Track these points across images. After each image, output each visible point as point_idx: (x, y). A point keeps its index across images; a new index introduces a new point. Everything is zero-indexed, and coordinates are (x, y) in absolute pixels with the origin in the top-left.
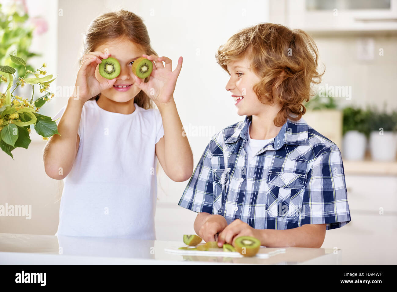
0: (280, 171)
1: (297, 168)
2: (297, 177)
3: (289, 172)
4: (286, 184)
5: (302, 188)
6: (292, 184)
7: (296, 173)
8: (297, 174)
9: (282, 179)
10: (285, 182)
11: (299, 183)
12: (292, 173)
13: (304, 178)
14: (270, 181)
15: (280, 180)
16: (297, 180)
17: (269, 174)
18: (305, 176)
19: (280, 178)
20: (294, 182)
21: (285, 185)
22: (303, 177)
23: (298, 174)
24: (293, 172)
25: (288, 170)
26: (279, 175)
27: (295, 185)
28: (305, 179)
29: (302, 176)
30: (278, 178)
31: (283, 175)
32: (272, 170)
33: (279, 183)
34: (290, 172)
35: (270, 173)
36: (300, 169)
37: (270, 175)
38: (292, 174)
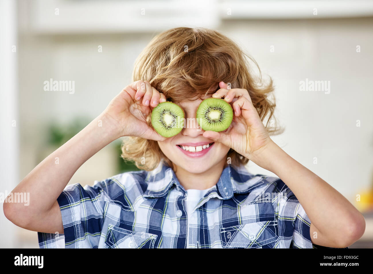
0: (238, 224)
1: (261, 214)
2: (265, 226)
3: (251, 223)
4: (253, 240)
5: (276, 241)
6: (260, 238)
7: (261, 220)
8: (263, 222)
9: (245, 235)
10: (250, 237)
11: (270, 234)
12: (255, 222)
13: (274, 225)
14: (227, 242)
15: (242, 238)
16: (267, 231)
17: (221, 232)
18: (274, 221)
19: (241, 234)
20: (263, 235)
21: (251, 242)
22: (273, 223)
23: (265, 222)
24: (257, 221)
25: (248, 220)
26: (238, 229)
27: (264, 239)
28: (276, 226)
29: (271, 223)
30: (238, 235)
31: (243, 230)
32: (225, 225)
33: (243, 241)
34: (251, 221)
35: (222, 230)
36: (265, 213)
37: (223, 233)
38: (256, 224)
